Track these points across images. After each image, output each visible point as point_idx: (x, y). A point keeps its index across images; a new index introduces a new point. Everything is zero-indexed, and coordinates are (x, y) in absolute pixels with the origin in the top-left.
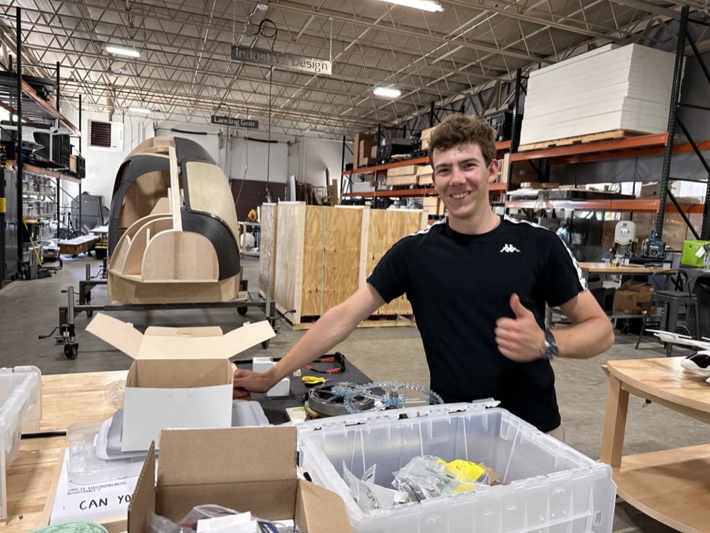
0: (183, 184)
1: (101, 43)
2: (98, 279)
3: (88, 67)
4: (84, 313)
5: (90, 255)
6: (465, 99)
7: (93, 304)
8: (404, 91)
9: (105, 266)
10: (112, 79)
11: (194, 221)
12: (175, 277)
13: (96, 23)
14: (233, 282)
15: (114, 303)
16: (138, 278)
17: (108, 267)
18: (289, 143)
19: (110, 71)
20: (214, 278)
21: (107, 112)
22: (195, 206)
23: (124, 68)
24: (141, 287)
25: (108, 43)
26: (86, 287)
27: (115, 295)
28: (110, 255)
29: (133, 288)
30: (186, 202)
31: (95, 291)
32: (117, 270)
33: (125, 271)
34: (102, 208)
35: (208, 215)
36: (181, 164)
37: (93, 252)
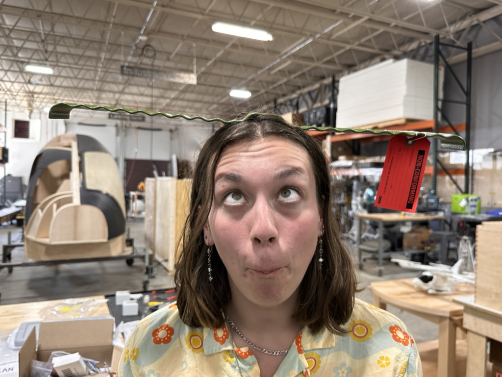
0: (82, 169)
1: (22, 62)
2: (19, 242)
3: (13, 80)
4: (6, 269)
5: (12, 224)
6: (298, 98)
7: (13, 262)
8: (253, 92)
9: (23, 232)
10: (31, 88)
11: (89, 197)
12: (75, 239)
13: (20, 49)
14: (120, 240)
15: (30, 261)
16: (46, 241)
17: (25, 233)
18: (171, 131)
19: (29, 82)
20: (104, 238)
21: (27, 112)
22: (90, 186)
23: (41, 80)
24: (49, 248)
25: (28, 63)
26: (8, 250)
27: (30, 254)
28: (26, 224)
29: (43, 249)
30: (83, 183)
31: (15, 252)
32: (31, 236)
33: (38, 236)
34: (22, 186)
35: (99, 192)
36: (81, 155)
37: (14, 221)
